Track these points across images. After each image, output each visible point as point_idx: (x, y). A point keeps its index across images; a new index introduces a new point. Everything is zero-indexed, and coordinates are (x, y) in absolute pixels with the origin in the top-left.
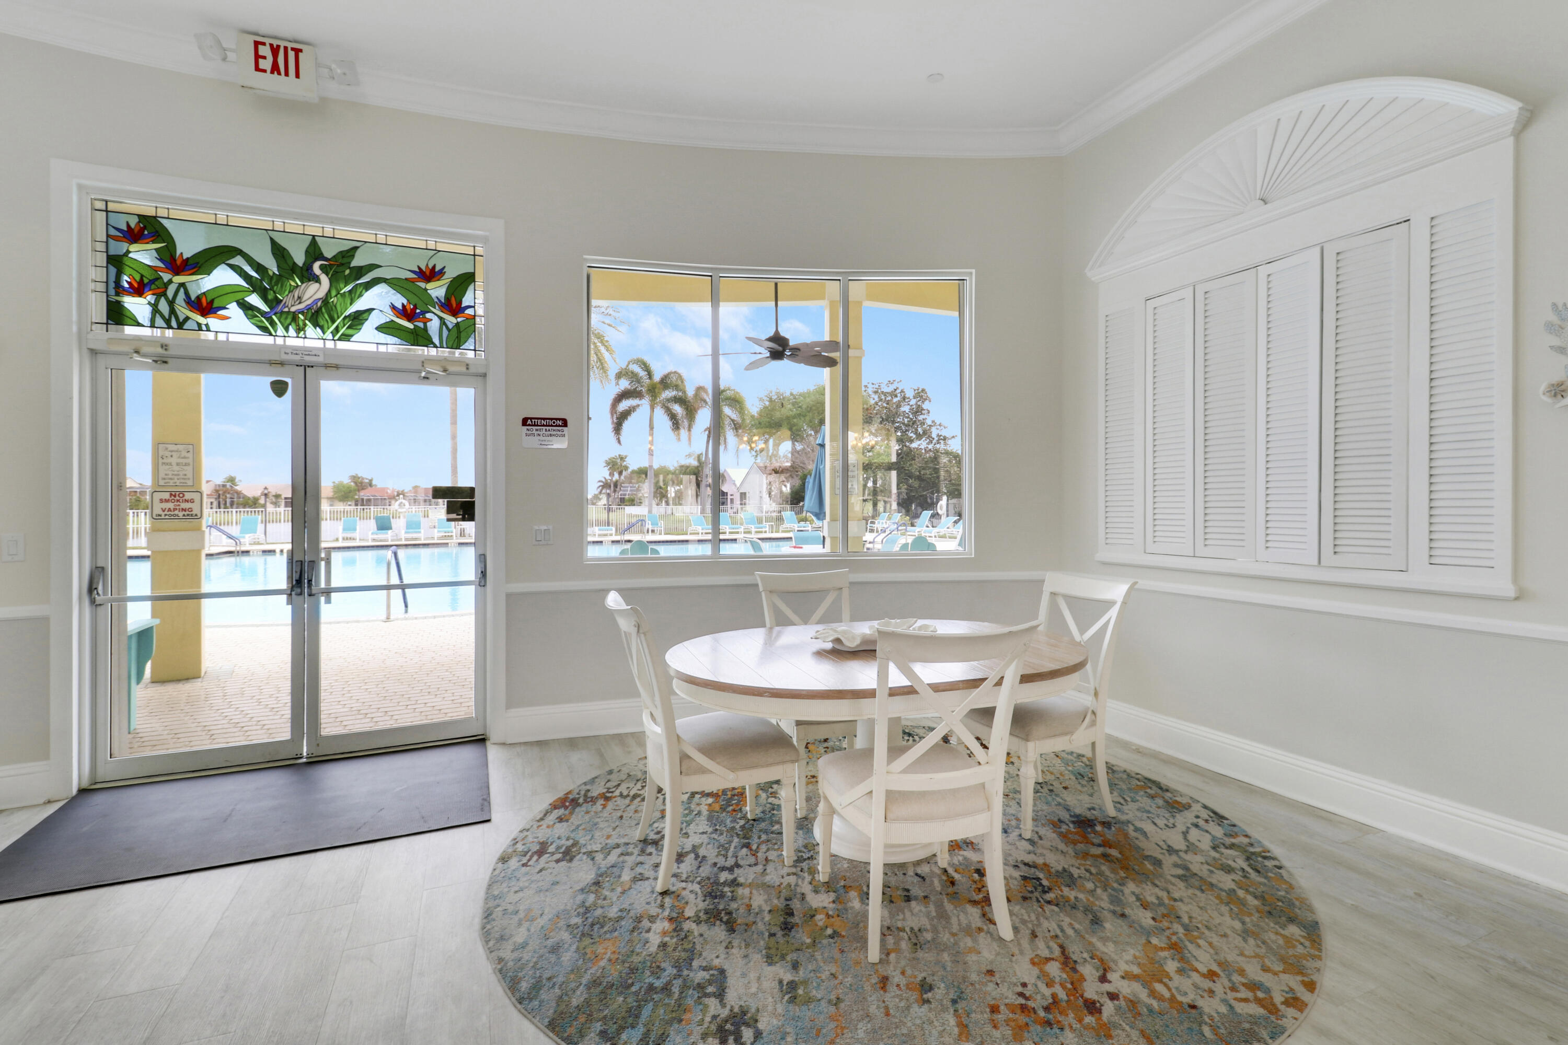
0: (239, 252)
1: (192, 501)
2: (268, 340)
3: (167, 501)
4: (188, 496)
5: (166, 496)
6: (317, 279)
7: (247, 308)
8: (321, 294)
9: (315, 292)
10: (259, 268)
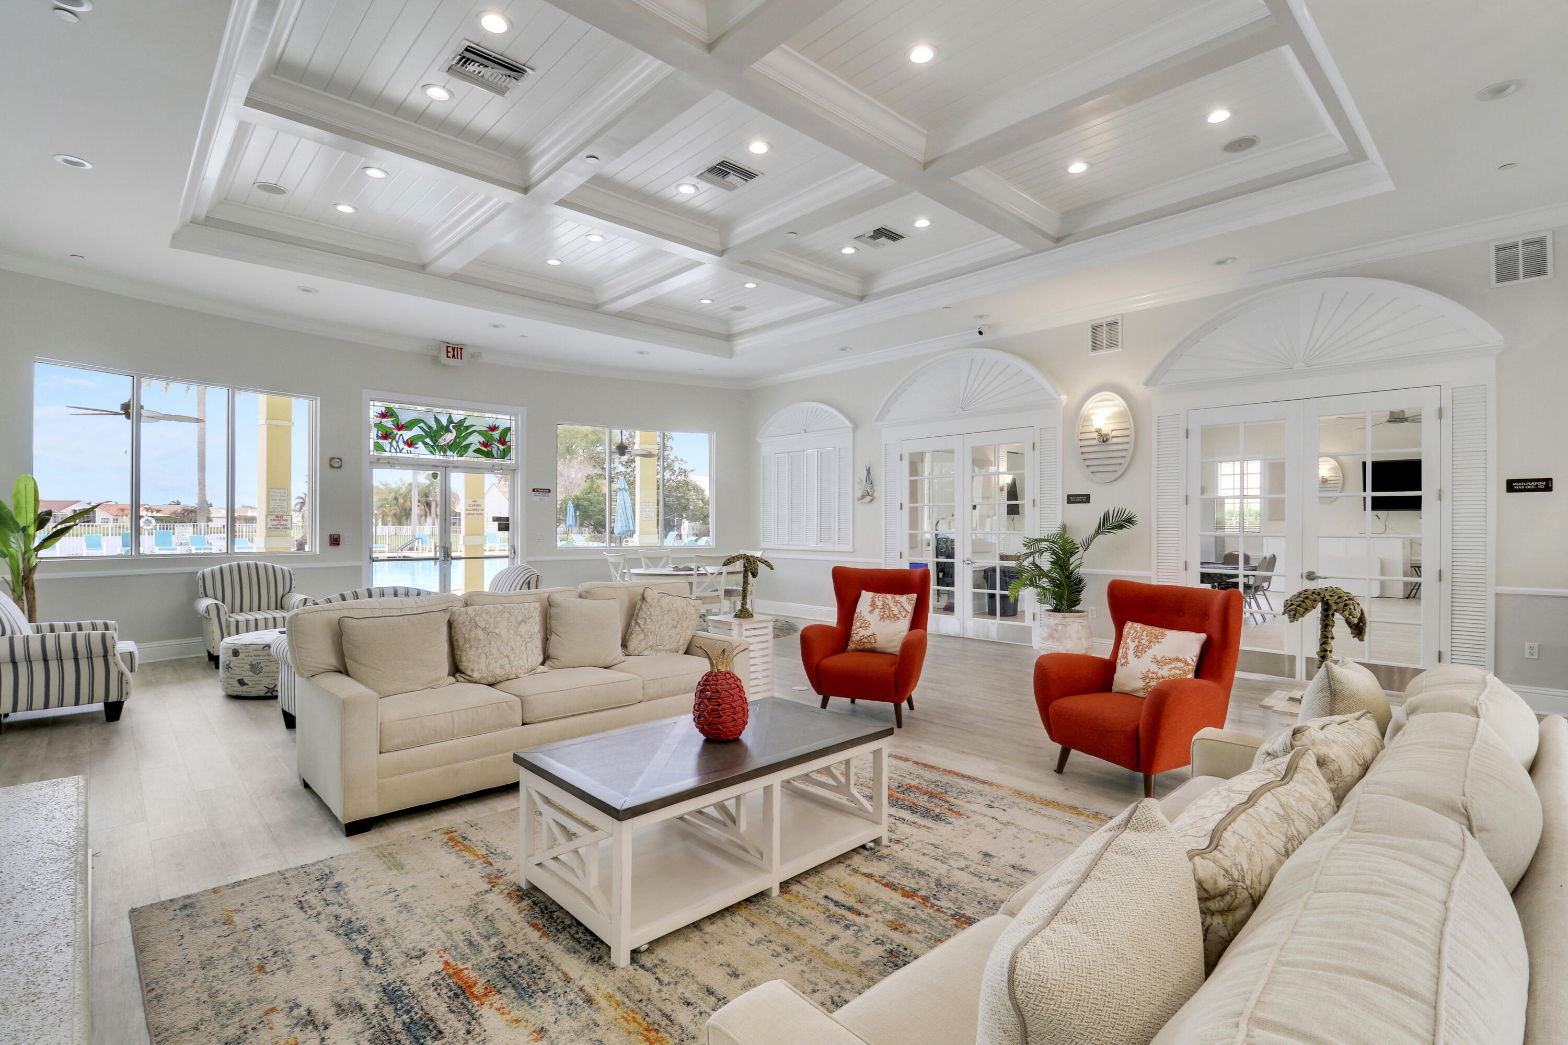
0: (423, 421)
1: (287, 520)
2: (433, 457)
3: (274, 520)
4: (285, 517)
5: (274, 517)
6: (451, 432)
8: (453, 438)
9: (450, 437)
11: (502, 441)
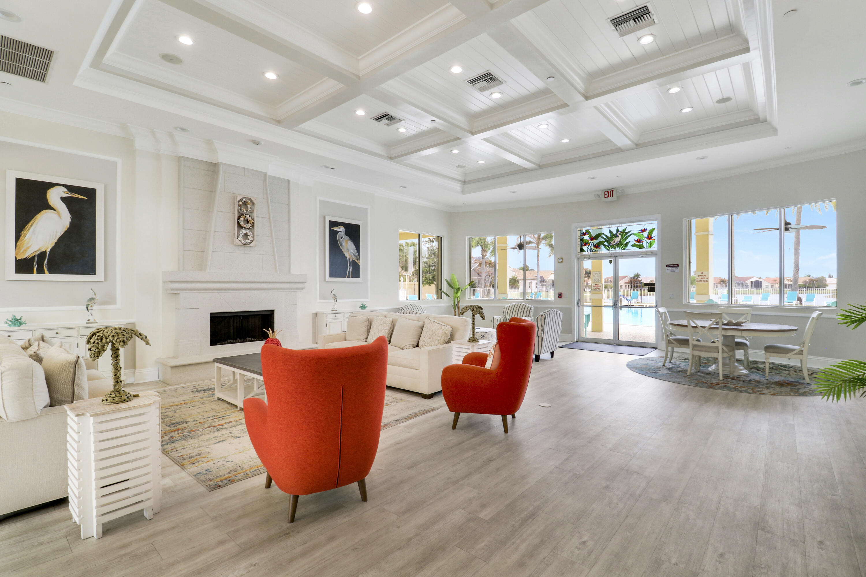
0: (603, 234)
1: (600, 286)
2: (608, 252)
3: (595, 286)
4: (599, 285)
5: (595, 285)
6: (618, 237)
7: (605, 245)
8: (619, 240)
9: (617, 240)
10: (607, 236)
11: (649, 237)
